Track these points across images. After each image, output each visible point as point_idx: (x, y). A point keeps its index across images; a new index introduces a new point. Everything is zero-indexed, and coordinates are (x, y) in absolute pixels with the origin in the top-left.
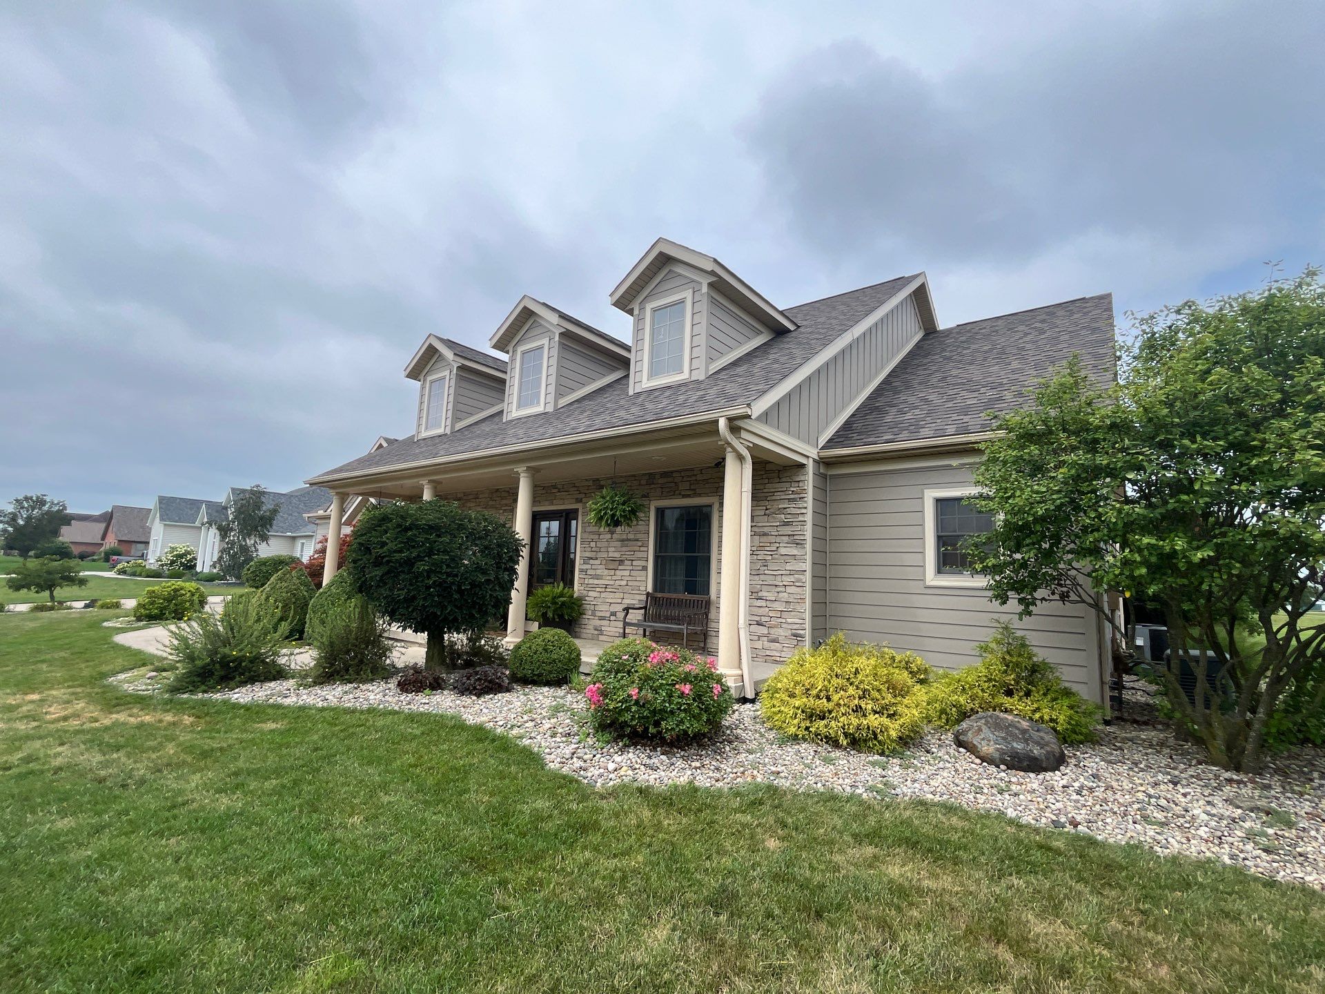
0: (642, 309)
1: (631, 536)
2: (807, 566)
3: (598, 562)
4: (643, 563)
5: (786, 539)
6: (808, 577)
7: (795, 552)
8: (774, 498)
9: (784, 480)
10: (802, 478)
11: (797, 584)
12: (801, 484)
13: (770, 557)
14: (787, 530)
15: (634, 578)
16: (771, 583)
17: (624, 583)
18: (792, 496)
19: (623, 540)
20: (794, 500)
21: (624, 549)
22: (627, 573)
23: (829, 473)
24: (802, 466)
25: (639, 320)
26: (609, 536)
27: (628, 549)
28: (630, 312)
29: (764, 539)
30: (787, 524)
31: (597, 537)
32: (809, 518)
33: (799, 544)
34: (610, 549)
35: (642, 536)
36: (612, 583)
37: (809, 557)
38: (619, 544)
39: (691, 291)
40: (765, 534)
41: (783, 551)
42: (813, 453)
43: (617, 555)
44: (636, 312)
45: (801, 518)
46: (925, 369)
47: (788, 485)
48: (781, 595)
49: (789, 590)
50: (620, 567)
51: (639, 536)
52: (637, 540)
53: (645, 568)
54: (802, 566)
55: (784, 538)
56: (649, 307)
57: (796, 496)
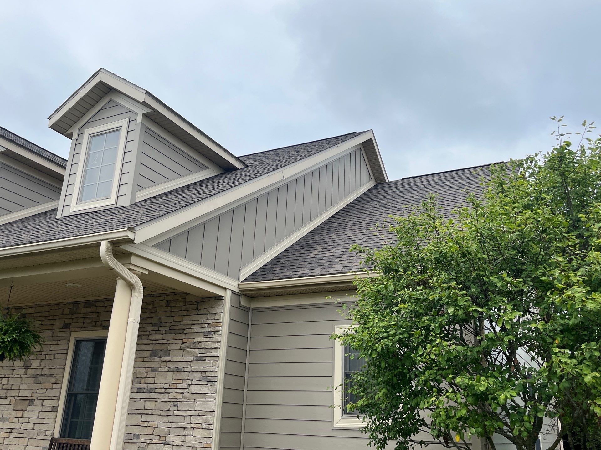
0: (80, 134)
1: (46, 372)
2: (216, 405)
3: (7, 402)
4: (53, 403)
5: (198, 375)
6: (215, 420)
7: (205, 390)
8: (190, 331)
9: (201, 312)
10: (218, 311)
11: (204, 426)
12: (217, 317)
13: (180, 396)
14: (200, 366)
15: (41, 421)
16: (179, 425)
17: (30, 426)
18: (207, 330)
19: (36, 377)
20: (208, 333)
21: (37, 386)
22: (35, 415)
23: (252, 307)
24: (219, 298)
25: (77, 144)
26: (22, 372)
27: (40, 386)
28: (70, 136)
29: (178, 376)
30: (200, 359)
31: (9, 372)
32: (222, 353)
33: (210, 381)
34: (22, 387)
35: (57, 371)
36: (17, 426)
37: (219, 396)
38: (31, 380)
39: (127, 120)
40: (179, 370)
41: (194, 389)
42: (233, 285)
43: (27, 393)
44: (75, 136)
45: (214, 353)
46: (362, 213)
47: (204, 317)
48: (188, 439)
49: (197, 433)
50: (29, 408)
51: (53, 372)
52: (51, 376)
53: (55, 409)
54: (211, 406)
55: (196, 374)
56: (88, 132)
57: (211, 329)
